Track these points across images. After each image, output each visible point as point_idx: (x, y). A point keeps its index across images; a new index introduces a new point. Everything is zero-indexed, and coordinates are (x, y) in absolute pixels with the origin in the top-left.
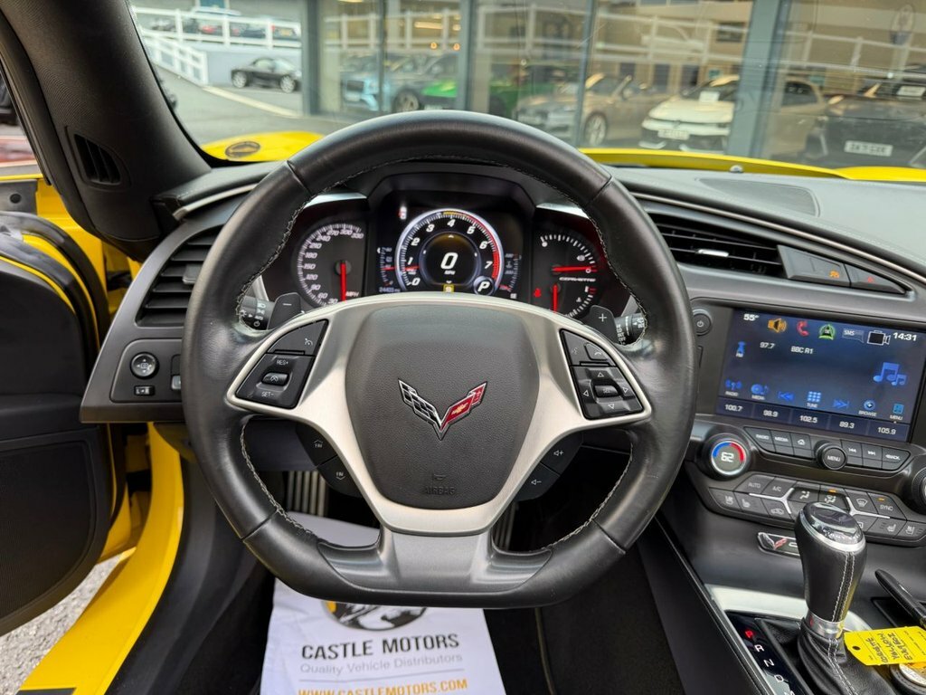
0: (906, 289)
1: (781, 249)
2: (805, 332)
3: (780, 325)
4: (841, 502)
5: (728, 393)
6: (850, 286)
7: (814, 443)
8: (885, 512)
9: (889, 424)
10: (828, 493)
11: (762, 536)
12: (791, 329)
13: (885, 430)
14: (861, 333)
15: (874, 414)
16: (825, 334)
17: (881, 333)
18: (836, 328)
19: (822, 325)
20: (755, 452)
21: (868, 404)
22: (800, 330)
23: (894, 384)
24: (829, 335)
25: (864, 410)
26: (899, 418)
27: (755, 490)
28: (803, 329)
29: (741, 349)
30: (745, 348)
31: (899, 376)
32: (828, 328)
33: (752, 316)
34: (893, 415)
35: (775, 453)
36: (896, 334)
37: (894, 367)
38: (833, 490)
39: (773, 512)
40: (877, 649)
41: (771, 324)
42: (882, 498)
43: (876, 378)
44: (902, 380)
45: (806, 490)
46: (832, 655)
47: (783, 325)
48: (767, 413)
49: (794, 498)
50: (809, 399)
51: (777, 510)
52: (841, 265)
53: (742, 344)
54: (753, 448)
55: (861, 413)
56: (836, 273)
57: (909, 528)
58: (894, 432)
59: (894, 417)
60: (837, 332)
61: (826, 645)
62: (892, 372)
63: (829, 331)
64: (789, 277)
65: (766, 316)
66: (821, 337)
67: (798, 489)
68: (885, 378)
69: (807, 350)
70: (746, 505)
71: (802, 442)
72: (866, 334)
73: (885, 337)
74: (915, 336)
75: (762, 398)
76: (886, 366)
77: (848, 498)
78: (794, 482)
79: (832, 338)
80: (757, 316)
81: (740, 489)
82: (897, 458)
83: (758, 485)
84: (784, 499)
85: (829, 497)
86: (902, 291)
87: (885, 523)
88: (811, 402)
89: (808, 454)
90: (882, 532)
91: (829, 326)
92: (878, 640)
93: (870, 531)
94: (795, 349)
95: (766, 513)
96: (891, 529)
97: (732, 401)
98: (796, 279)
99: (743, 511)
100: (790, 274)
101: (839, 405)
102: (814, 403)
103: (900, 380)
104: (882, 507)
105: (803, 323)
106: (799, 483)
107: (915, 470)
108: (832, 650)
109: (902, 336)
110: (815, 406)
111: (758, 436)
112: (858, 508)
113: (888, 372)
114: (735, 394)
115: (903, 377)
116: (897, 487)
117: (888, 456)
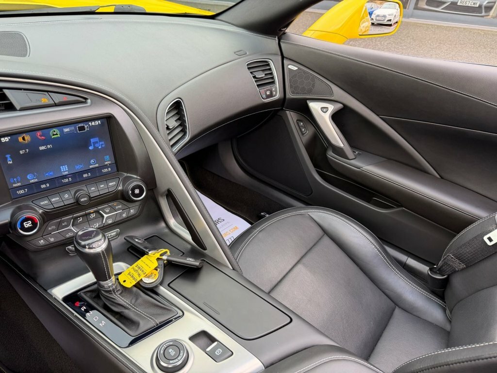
0: (86, 99)
1: (6, 91)
2: (43, 137)
3: (26, 138)
4: (98, 215)
5: (14, 185)
6: (56, 105)
7: (73, 193)
8: (119, 209)
9: (106, 166)
10: (90, 213)
11: (68, 249)
12: (34, 139)
13: (106, 170)
14: (73, 128)
15: (97, 165)
16: (54, 135)
17: (83, 125)
18: (58, 129)
19: (50, 131)
20: (43, 212)
21: (92, 161)
22: (39, 137)
23: (100, 147)
24: (57, 134)
25: (92, 165)
26: (109, 162)
27: (53, 230)
28: (41, 136)
29: (9, 159)
30: (11, 157)
31: (101, 143)
32: (54, 131)
33: (6, 138)
34: (106, 162)
35: (55, 208)
36: (90, 123)
37: (96, 139)
38: (92, 211)
39: (67, 236)
40: (132, 277)
41: (20, 139)
42: (115, 203)
43: (91, 148)
44: (103, 144)
45: (79, 217)
46: (115, 293)
47: (28, 138)
48: (43, 186)
49: (75, 223)
50: (62, 171)
51: (70, 234)
52: (46, 93)
53: (8, 156)
54: (41, 211)
55: (91, 167)
56: (45, 100)
57: (132, 211)
58: (110, 169)
59: (107, 163)
60: (60, 131)
61: (110, 291)
62: (97, 142)
63: (55, 133)
64: (18, 109)
65: (14, 136)
66: (53, 137)
67: (76, 218)
68: (94, 146)
69: (49, 146)
70: (52, 240)
71: (66, 196)
72: (76, 128)
73: (86, 126)
74: (99, 121)
75: (36, 180)
76: (92, 140)
77: (100, 211)
78: (72, 216)
79: (59, 136)
80: (9, 138)
81: (45, 234)
82: (114, 183)
83: (54, 227)
84: (71, 227)
85: (92, 215)
86: (84, 101)
87: (121, 214)
88: (64, 172)
89: (72, 201)
90: (121, 218)
91: (54, 130)
92: (132, 271)
93: (116, 221)
94: (42, 148)
95: (64, 238)
96: (124, 215)
97: (19, 188)
98: (22, 109)
99: (52, 244)
100: (18, 107)
101: (79, 168)
102: (66, 171)
103: (102, 145)
104: (117, 207)
105: (39, 133)
106: (74, 215)
107: (123, 185)
108: (114, 291)
109: (93, 123)
110: (67, 173)
111: (42, 203)
112: (106, 213)
113: (95, 143)
114: (19, 184)
115: (103, 143)
116: (119, 196)
117: (110, 184)
